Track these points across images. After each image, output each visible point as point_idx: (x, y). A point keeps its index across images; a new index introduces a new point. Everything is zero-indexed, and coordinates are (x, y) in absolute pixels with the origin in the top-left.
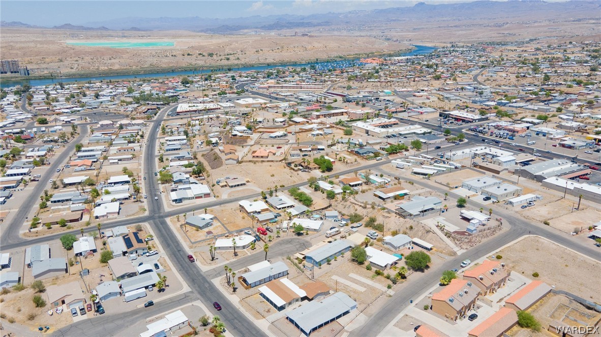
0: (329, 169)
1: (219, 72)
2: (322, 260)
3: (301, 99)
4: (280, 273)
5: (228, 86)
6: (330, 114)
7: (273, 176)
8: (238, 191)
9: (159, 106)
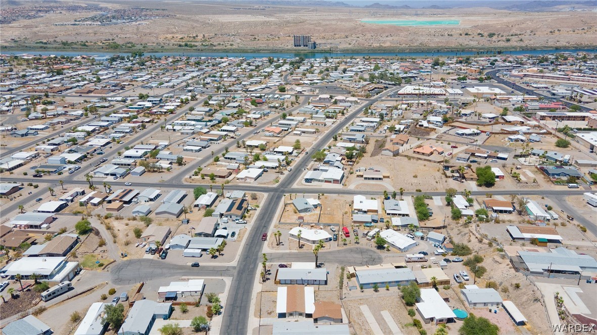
0: (490, 184)
1: (486, 55)
2: (369, 284)
3: (554, 94)
4: (316, 281)
5: (477, 71)
6: (564, 117)
7: (415, 177)
8: (368, 185)
9: (388, 86)
